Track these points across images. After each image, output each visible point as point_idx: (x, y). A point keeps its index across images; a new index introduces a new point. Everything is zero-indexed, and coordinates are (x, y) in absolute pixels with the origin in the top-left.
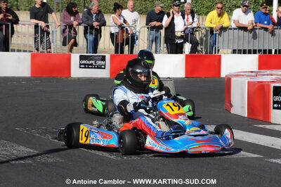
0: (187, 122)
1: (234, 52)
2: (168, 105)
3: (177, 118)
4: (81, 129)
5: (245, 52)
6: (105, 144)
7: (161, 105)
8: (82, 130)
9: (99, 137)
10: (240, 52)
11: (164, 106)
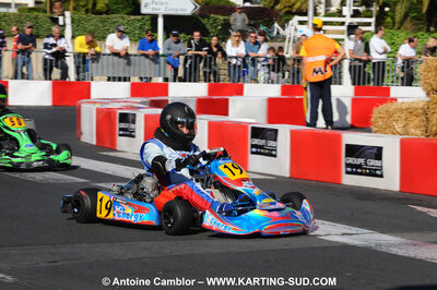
0: (256, 192)
1: (109, 79)
2: (225, 167)
3: (241, 185)
4: (99, 198)
5: (120, 80)
6: (139, 221)
7: (216, 166)
8: (101, 200)
9: (129, 210)
10: (114, 79)
11: (221, 168)
